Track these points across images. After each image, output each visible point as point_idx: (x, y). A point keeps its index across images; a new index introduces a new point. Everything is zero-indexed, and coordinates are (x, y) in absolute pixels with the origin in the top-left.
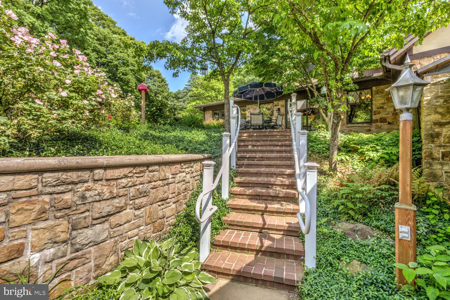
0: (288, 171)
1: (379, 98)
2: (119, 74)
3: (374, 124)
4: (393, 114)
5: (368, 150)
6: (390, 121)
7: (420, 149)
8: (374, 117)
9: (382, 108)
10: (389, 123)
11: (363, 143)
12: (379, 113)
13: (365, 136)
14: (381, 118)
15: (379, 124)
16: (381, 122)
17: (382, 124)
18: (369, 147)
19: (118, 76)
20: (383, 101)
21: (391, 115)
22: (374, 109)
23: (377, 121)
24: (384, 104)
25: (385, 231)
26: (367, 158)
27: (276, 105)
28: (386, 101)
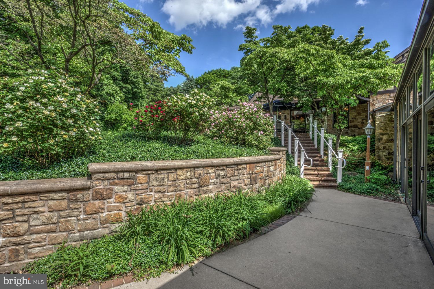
0: (319, 155)
1: (353, 112)
2: (131, 77)
3: (350, 129)
4: (361, 123)
5: (352, 146)
6: (360, 127)
7: (375, 145)
8: (350, 124)
9: (355, 118)
10: (359, 128)
11: (349, 142)
12: (353, 122)
13: (349, 138)
14: (354, 125)
15: (353, 129)
16: (354, 127)
17: (355, 129)
18: (352, 144)
19: (130, 79)
20: (355, 114)
21: (360, 123)
22: (350, 119)
23: (351, 127)
24: (356, 116)
25: (361, 173)
26: (351, 149)
27: (283, 113)
28: (357, 115)
